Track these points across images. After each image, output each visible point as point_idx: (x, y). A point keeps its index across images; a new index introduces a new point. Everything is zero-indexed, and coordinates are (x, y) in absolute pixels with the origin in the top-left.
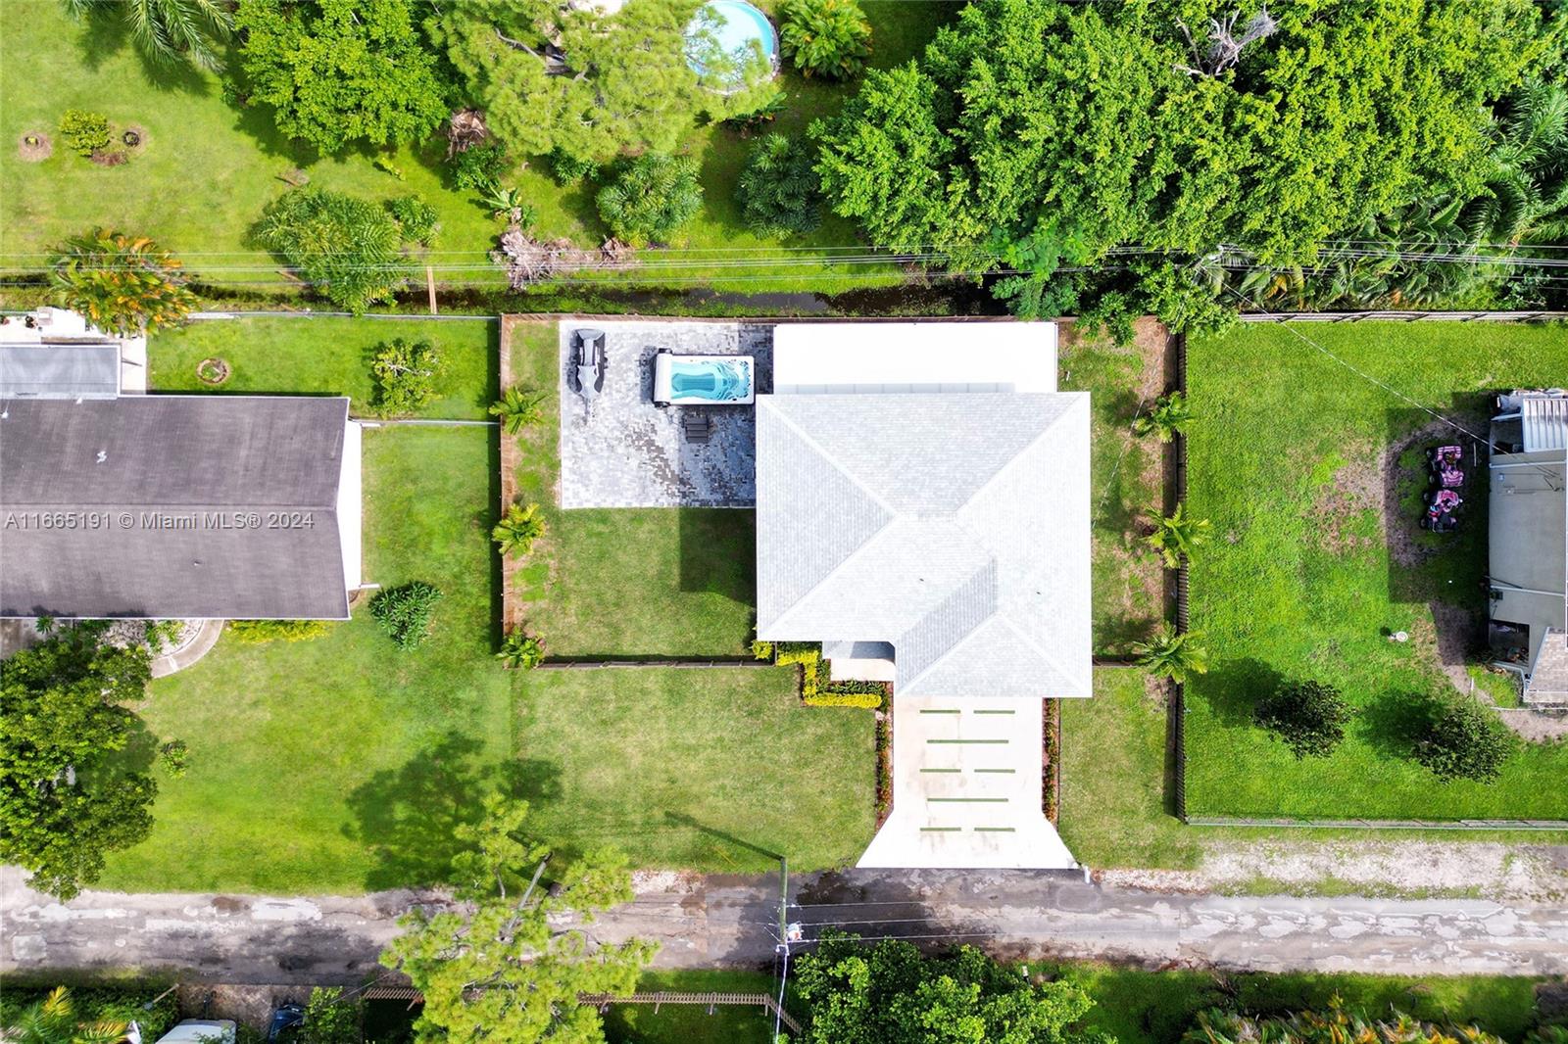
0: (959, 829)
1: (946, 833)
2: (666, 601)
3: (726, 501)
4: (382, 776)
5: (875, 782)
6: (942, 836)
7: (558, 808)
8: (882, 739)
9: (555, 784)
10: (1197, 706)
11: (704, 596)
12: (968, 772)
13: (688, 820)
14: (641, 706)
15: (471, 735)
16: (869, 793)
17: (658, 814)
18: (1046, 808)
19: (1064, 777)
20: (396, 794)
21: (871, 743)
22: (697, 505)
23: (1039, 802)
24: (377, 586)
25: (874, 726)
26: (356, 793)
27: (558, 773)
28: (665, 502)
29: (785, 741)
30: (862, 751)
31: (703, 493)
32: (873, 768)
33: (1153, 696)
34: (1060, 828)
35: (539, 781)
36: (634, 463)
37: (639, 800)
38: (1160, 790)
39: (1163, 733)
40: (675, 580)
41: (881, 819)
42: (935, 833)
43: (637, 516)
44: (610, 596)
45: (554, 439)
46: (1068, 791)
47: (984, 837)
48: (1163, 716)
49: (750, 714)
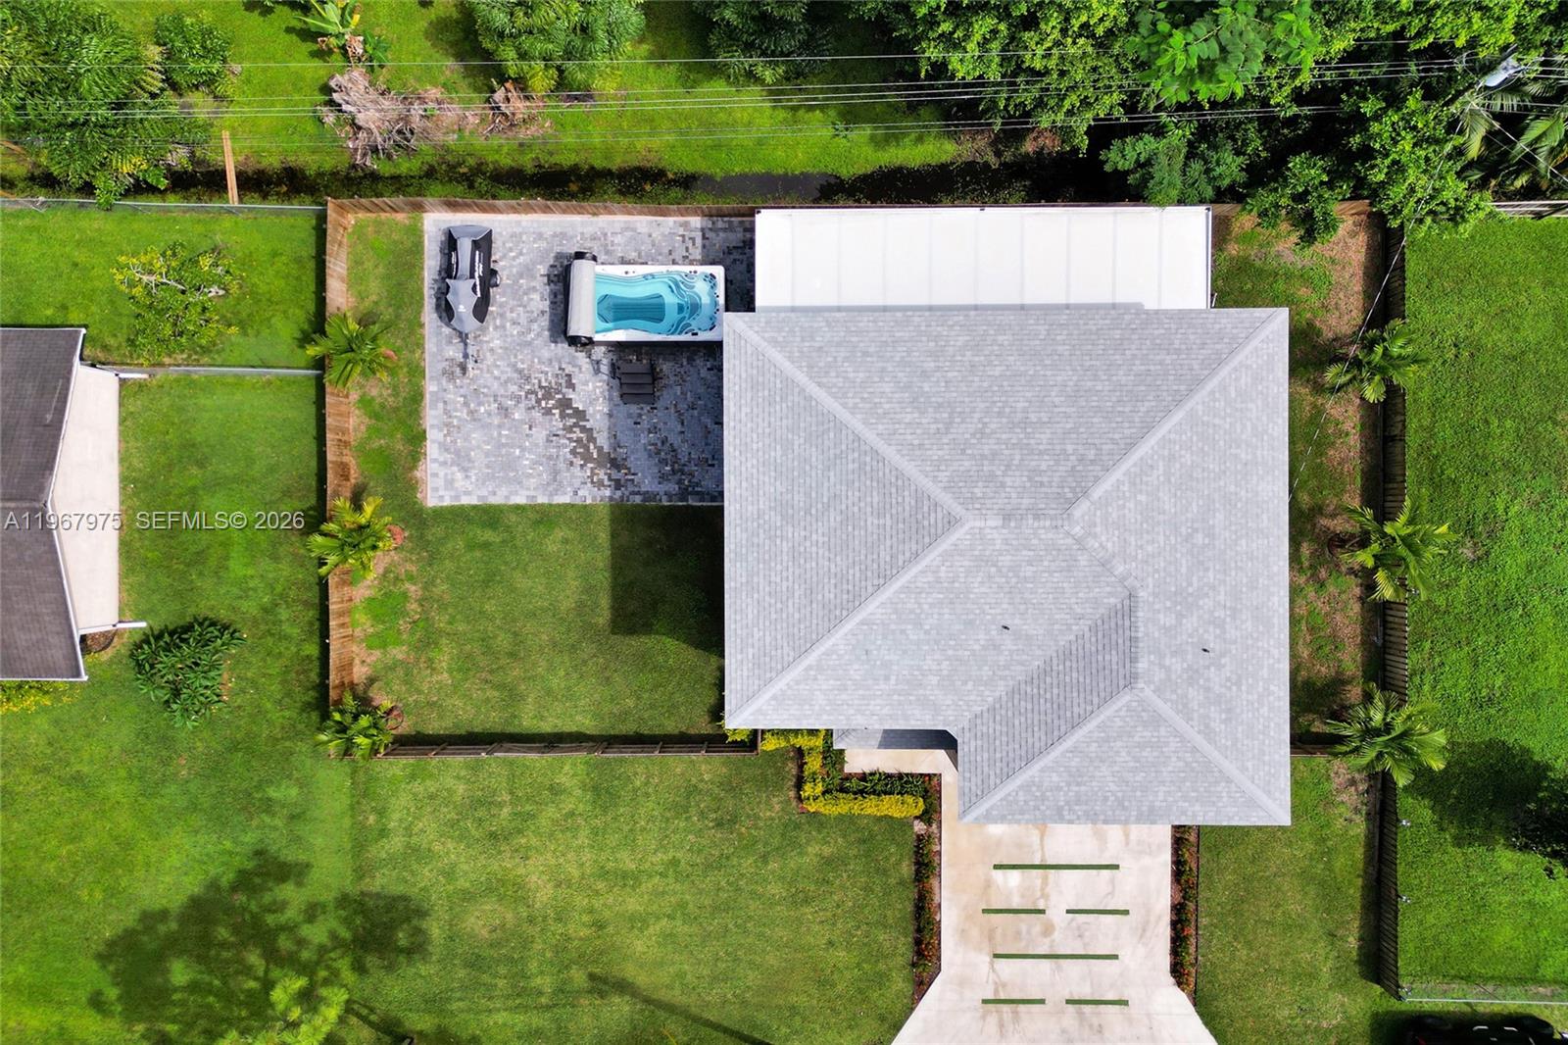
0: (1042, 1002)
1: (1022, 1008)
2: (588, 649)
3: (683, 494)
4: (151, 919)
5: (912, 928)
6: (1016, 1013)
7: (423, 969)
8: (925, 864)
9: (418, 931)
10: (1416, 815)
11: (647, 642)
12: (1057, 914)
13: (623, 987)
14: (551, 811)
15: (291, 855)
16: (903, 947)
17: (578, 977)
18: (1178, 971)
19: (1204, 921)
20: (172, 946)
21: (907, 869)
22: (638, 499)
23: (1165, 960)
24: (143, 625)
25: (912, 842)
26: (111, 944)
27: (422, 914)
28: (589, 495)
29: (773, 866)
30: (892, 881)
31: (647, 482)
32: (910, 908)
33: (1344, 797)
34: (1198, 1001)
35: (391, 927)
36: (540, 435)
37: (548, 955)
38: (1353, 942)
39: (1359, 853)
40: (603, 616)
41: (921, 986)
42: (1005, 1008)
43: (544, 517)
44: (503, 641)
45: (417, 397)
46: (1211, 946)
47: (1081, 1014)
48: (1360, 828)
49: (719, 824)
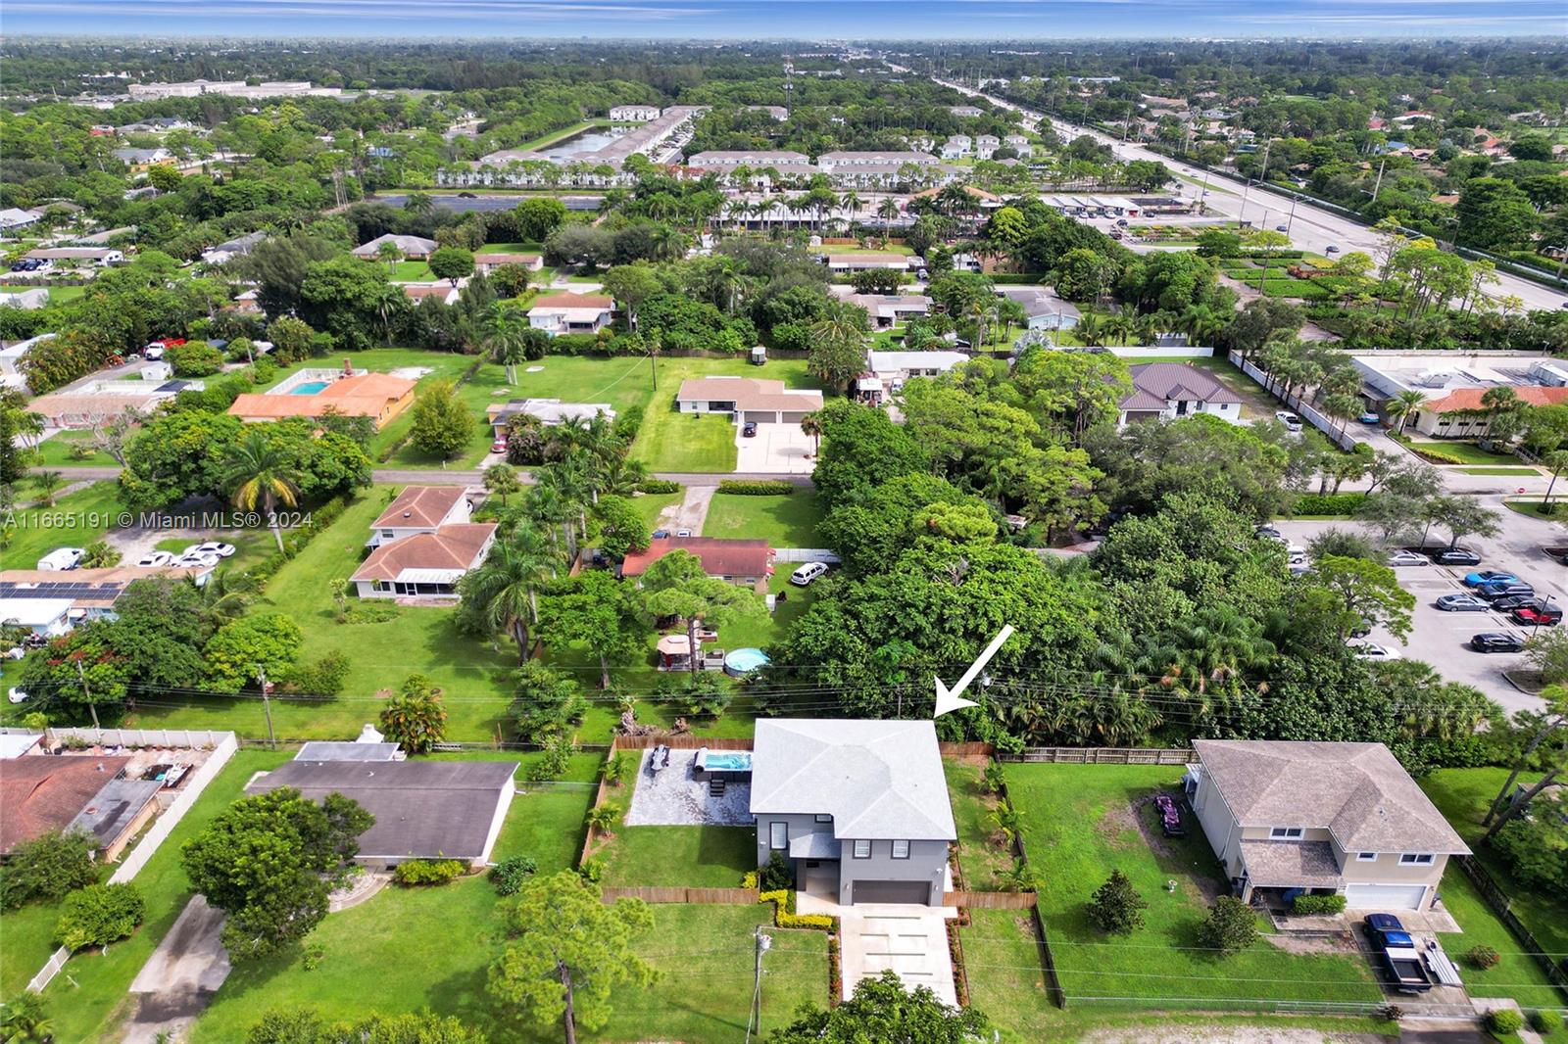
2: (686, 869)
3: (732, 823)
4: (458, 975)
8: (833, 952)
11: (714, 868)
13: (685, 1007)
16: (824, 988)
17: (662, 1003)
18: (960, 1000)
19: (968, 978)
20: (465, 988)
21: (826, 954)
22: (713, 824)
24: (496, 864)
25: (827, 944)
26: (434, 987)
28: (693, 823)
30: (818, 959)
31: (718, 819)
33: (1023, 929)
36: (676, 805)
37: (649, 993)
38: (1043, 991)
39: (1036, 952)
40: (694, 859)
43: (674, 829)
44: (650, 867)
46: (974, 989)
48: (1033, 942)
